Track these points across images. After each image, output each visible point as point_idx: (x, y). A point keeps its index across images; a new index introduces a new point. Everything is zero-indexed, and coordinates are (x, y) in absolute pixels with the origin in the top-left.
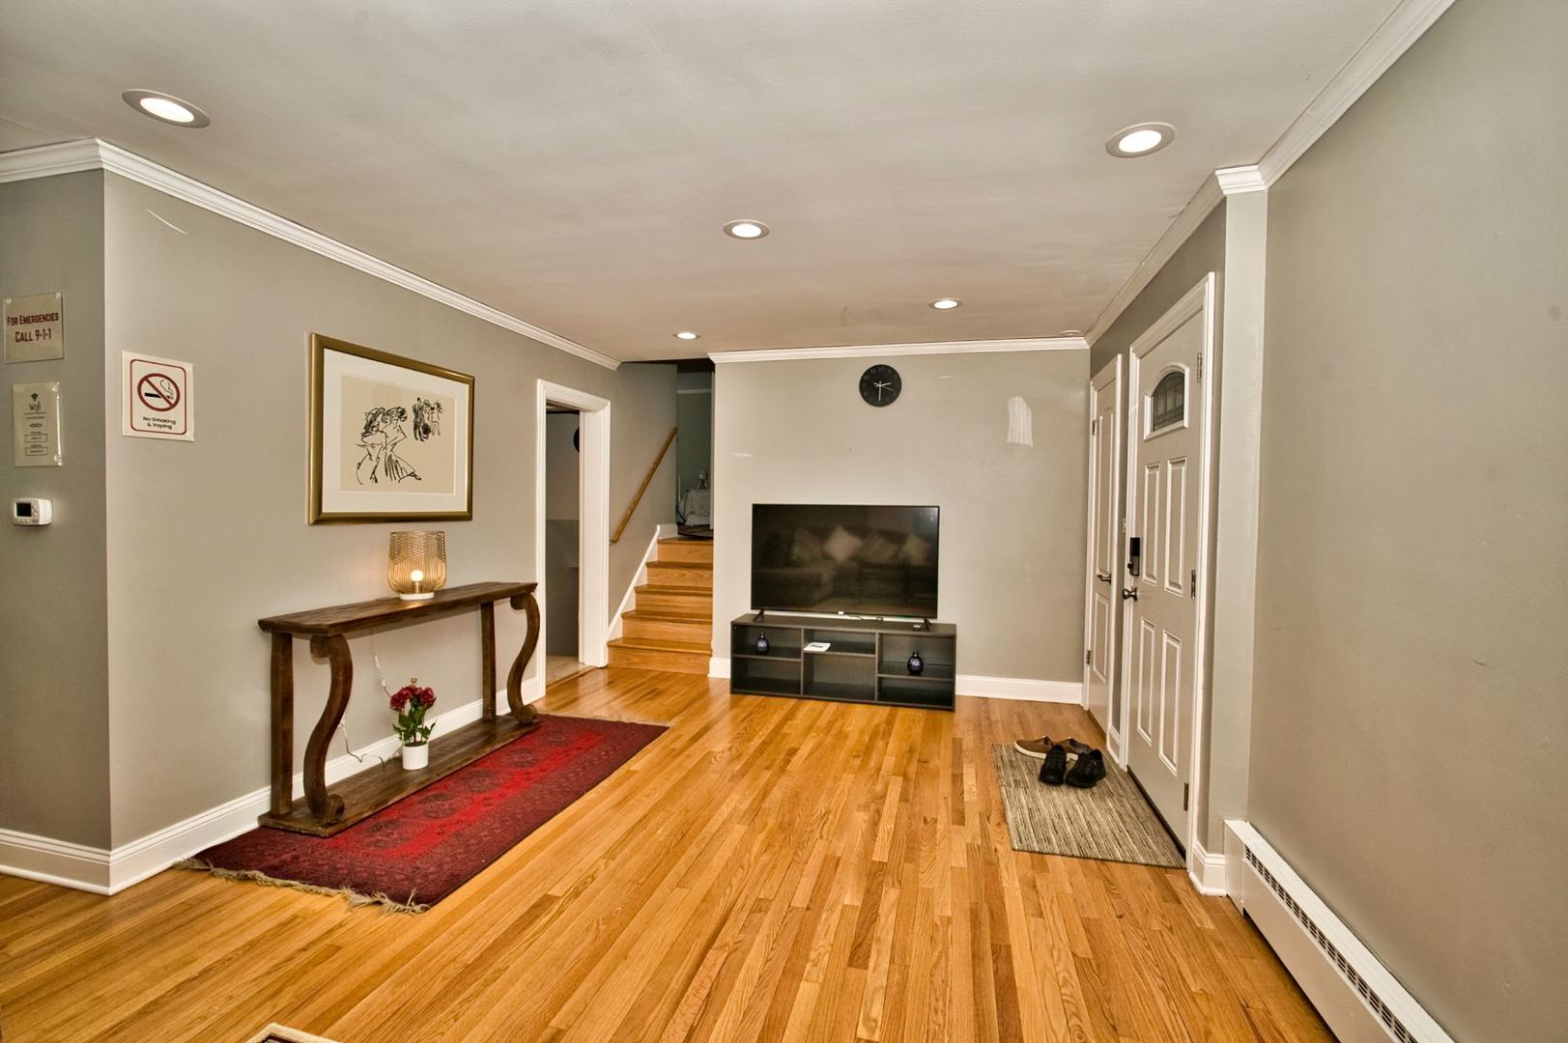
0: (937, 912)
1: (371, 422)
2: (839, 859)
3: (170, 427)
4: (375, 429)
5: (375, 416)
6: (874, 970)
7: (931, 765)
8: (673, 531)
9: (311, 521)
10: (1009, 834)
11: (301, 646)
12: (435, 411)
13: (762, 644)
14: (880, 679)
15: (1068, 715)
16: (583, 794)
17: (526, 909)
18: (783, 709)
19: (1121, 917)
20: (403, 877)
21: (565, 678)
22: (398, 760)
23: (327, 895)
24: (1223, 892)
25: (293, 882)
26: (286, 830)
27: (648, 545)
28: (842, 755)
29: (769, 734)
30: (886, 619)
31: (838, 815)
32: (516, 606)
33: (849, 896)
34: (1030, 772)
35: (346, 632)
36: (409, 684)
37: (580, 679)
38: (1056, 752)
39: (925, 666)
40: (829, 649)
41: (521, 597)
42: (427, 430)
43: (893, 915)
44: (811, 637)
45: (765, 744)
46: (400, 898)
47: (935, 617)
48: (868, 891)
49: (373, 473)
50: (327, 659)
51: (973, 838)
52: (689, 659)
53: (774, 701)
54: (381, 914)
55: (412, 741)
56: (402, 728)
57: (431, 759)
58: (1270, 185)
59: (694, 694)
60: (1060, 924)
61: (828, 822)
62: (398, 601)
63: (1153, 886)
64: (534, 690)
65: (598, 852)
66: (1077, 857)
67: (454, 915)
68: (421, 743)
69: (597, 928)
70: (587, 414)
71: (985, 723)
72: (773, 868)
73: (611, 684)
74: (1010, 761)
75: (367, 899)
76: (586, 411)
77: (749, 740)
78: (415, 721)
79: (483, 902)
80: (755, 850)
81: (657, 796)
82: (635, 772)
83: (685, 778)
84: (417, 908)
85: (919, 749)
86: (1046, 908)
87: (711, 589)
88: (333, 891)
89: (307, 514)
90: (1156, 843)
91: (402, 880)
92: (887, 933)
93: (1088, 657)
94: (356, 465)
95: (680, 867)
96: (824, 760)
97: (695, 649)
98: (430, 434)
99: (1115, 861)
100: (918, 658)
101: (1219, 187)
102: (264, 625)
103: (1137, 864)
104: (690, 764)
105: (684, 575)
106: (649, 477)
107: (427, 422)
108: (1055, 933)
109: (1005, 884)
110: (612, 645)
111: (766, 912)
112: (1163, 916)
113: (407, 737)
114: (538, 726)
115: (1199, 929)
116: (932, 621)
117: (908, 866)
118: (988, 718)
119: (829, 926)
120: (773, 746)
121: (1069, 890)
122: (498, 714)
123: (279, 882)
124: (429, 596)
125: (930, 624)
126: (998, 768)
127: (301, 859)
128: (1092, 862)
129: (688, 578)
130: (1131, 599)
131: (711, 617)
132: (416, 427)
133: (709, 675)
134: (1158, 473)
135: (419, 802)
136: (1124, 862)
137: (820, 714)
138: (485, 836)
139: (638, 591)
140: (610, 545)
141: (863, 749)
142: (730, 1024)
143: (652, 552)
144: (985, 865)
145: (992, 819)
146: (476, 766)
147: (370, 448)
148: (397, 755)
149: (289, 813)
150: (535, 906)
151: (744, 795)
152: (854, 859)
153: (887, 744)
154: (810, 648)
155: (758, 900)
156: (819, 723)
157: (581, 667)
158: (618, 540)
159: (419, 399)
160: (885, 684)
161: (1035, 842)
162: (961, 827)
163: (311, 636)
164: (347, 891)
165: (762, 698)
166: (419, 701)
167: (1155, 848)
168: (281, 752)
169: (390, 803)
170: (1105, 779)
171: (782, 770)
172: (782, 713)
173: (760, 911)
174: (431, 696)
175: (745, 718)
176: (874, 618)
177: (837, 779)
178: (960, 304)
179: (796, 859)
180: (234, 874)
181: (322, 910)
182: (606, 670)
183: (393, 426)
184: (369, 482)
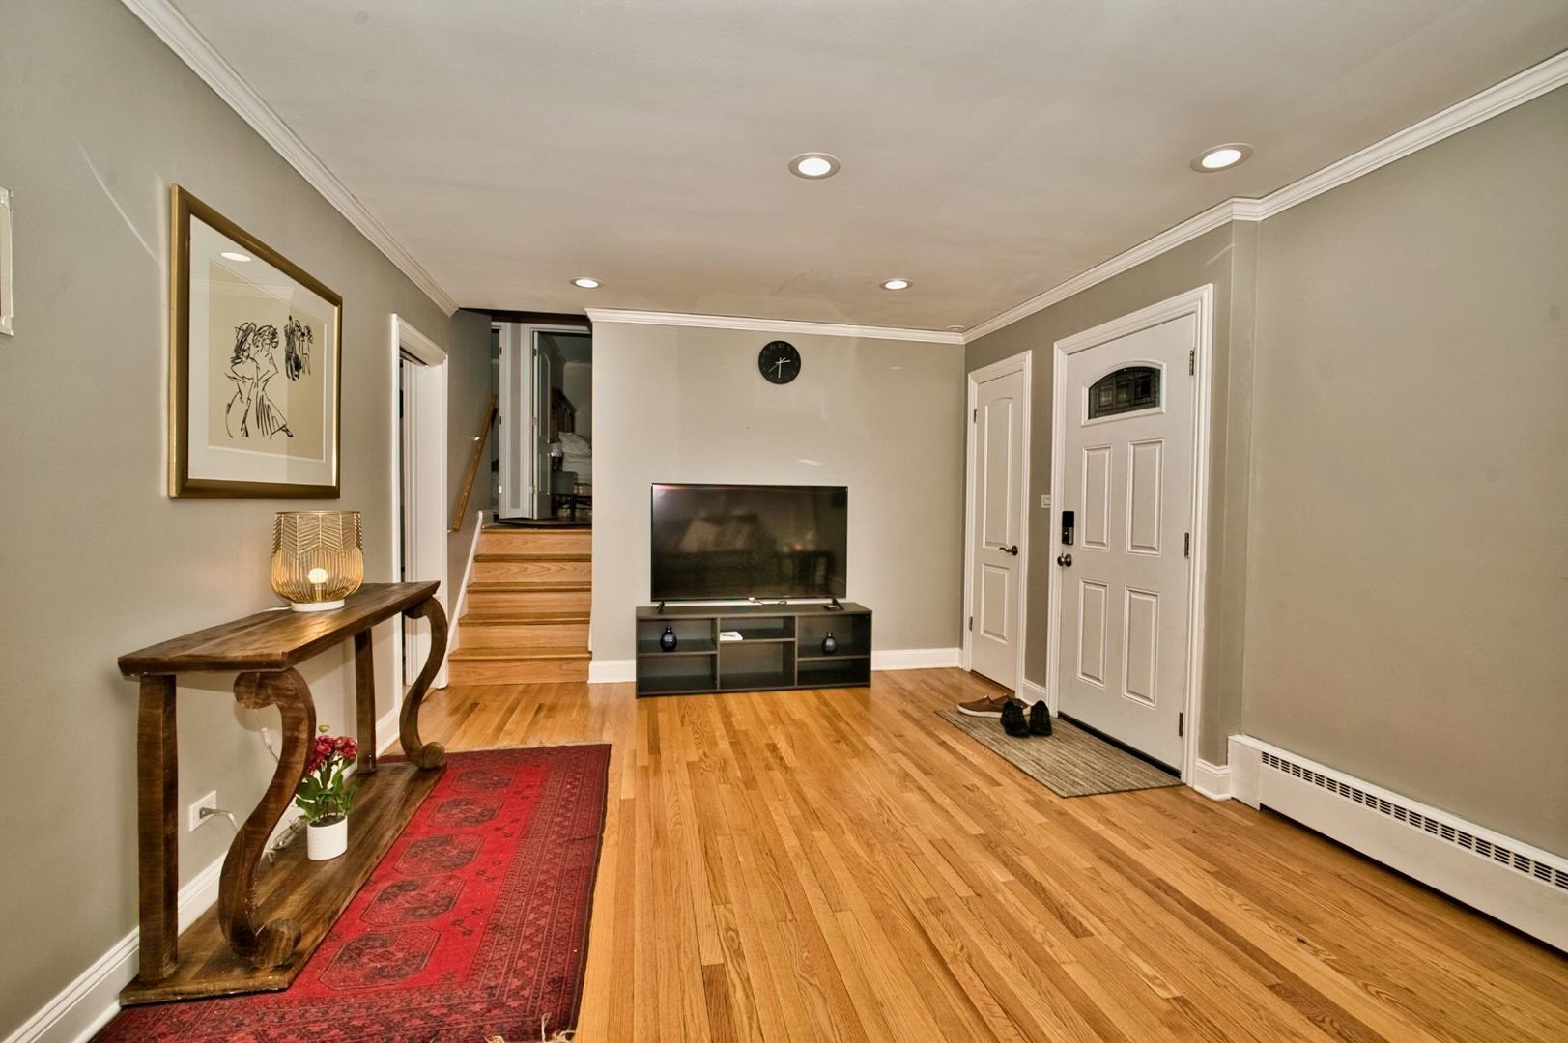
0: (1078, 866)
1: (242, 343)
2: (943, 839)
4: (246, 354)
5: (246, 333)
6: (1099, 933)
7: (910, 738)
9: (173, 494)
10: (1045, 785)
12: (306, 338)
13: (667, 639)
17: (704, 990)
18: (711, 707)
19: (1195, 832)
24: (1229, 796)
26: (191, 1000)
27: (474, 536)
28: (822, 742)
29: (729, 735)
30: (790, 602)
31: (893, 801)
33: (997, 873)
40: (743, 638)
41: (423, 600)
42: (298, 365)
43: (1052, 880)
45: (736, 744)
47: (844, 595)
48: (1004, 863)
49: (244, 422)
50: (269, 706)
51: (1023, 794)
53: (696, 699)
58: (1264, 218)
60: (1169, 850)
61: (892, 808)
65: (703, 898)
66: (1111, 793)
68: (339, 819)
69: (810, 983)
72: (900, 865)
77: (716, 744)
80: (861, 852)
81: (692, 822)
83: (697, 797)
86: (1144, 840)
87: (590, 584)
92: (1068, 897)
93: (971, 623)
94: (225, 408)
95: (810, 888)
96: (813, 750)
97: (567, 653)
98: (301, 371)
99: (1138, 789)
100: (831, 638)
101: (1230, 213)
102: (128, 665)
103: (1154, 787)
104: (684, 779)
105: (526, 569)
107: (299, 354)
108: (1173, 857)
110: (453, 660)
111: (948, 910)
112: (1217, 824)
114: (446, 769)
115: (1244, 826)
116: (840, 601)
117: (1007, 832)
119: (1015, 904)
120: (746, 745)
121: (1138, 820)
125: (840, 604)
126: (966, 731)
128: (1125, 793)
130: (1064, 564)
131: (587, 615)
132: (287, 359)
133: (589, 681)
134: (1107, 454)
136: (1145, 789)
138: (537, 919)
139: (469, 588)
141: (834, 733)
143: (476, 543)
145: (1016, 775)
147: (240, 383)
149: (178, 971)
150: (707, 984)
151: (781, 800)
152: (957, 837)
153: (849, 725)
154: (725, 638)
155: (927, 901)
156: (763, 716)
158: (459, 528)
159: (290, 318)
161: (1071, 787)
162: (1002, 787)
172: (715, 711)
173: (941, 910)
174: (353, 748)
177: (847, 766)
178: (910, 285)
182: (447, 691)
183: (264, 353)
184: (239, 434)
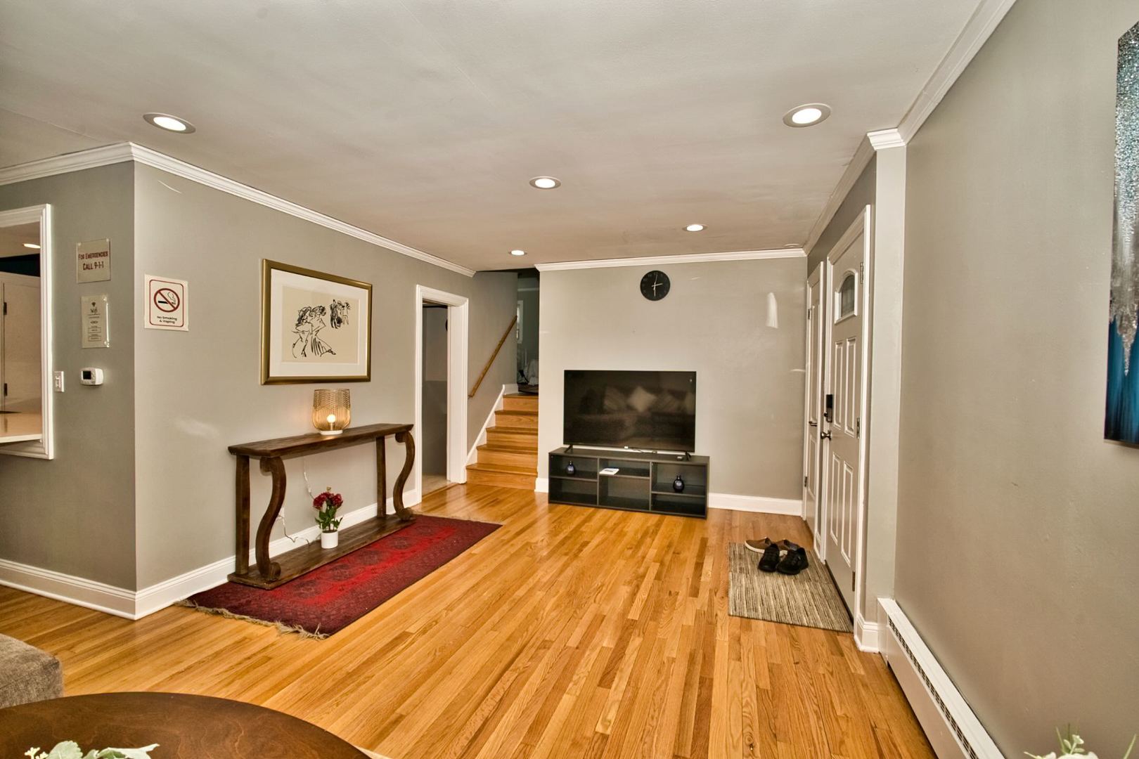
0: (666, 654)
1: (302, 316)
2: (605, 616)
3: (174, 323)
4: (305, 321)
5: (305, 312)
6: (615, 689)
7: (682, 556)
8: (514, 389)
9: (263, 383)
10: (728, 605)
11: (255, 464)
12: (345, 308)
13: (571, 469)
14: (653, 495)
15: (790, 523)
16: (438, 568)
17: (390, 640)
18: (583, 515)
19: (797, 663)
20: (314, 616)
21: (436, 491)
22: (319, 542)
23: (266, 626)
24: (876, 650)
25: (246, 617)
26: (245, 584)
27: (497, 398)
28: (619, 547)
29: (572, 531)
30: (659, 452)
31: (609, 587)
32: (399, 439)
33: (607, 641)
34: (753, 562)
35: (282, 455)
36: (325, 491)
37: (448, 491)
38: (772, 549)
39: (685, 486)
40: (617, 473)
41: (403, 433)
42: (340, 321)
43: (634, 656)
44: (605, 464)
45: (567, 538)
46: (311, 630)
47: (693, 451)
48: (620, 639)
49: (304, 350)
50: (270, 473)
51: (701, 607)
52: (522, 479)
53: (578, 509)
54: (298, 639)
55: (328, 529)
56: (321, 521)
57: (340, 542)
58: (907, 142)
59: (523, 503)
60: (752, 666)
61: (602, 592)
62: (319, 435)
63: (826, 644)
64: (413, 498)
65: (442, 606)
66: (774, 622)
67: (344, 641)
68: (334, 531)
69: (435, 654)
70: (453, 308)
71: (727, 528)
72: (558, 621)
73: (468, 495)
74: (740, 555)
75: (290, 629)
76: (451, 306)
77: (556, 535)
78: (329, 516)
79: (363, 635)
80: (548, 608)
81: (486, 572)
82: (475, 554)
83: (507, 560)
84: (321, 636)
85: (675, 544)
86: (744, 654)
87: (537, 430)
88: (269, 624)
89: (260, 378)
90: (835, 615)
91: (314, 618)
92: (629, 667)
93: (806, 482)
94: (292, 346)
95: (496, 617)
96: (606, 550)
97: (527, 472)
98: (342, 324)
99: (802, 626)
100: (680, 480)
101: (871, 145)
102: (232, 450)
103: (817, 628)
104: (512, 550)
105: (521, 420)
106: (497, 351)
107: (339, 315)
108: (747, 672)
109: (718, 638)
110: (469, 469)
111: (549, 648)
112: (828, 665)
113: (324, 527)
114: (413, 522)
115: (852, 674)
116: (691, 454)
117: (652, 623)
118: (730, 524)
119: (589, 660)
120: (572, 539)
121: (763, 643)
122: (387, 513)
123: (237, 616)
124: (340, 432)
125: (690, 456)
126: (730, 560)
127: (252, 603)
128: (785, 626)
129: (523, 422)
130: (827, 439)
131: (537, 449)
132: (332, 319)
133: (535, 491)
134: (842, 348)
135: (331, 570)
136: (808, 627)
137: (610, 517)
138: (370, 593)
139: (489, 431)
140: (468, 399)
141: (635, 543)
142: (512, 718)
143: (499, 404)
144: (707, 624)
145: (717, 594)
146: (370, 547)
147: (301, 334)
148: (319, 538)
149: (247, 573)
150: (396, 639)
151: (546, 572)
152: (614, 617)
153: (653, 540)
154: (604, 472)
155: (544, 641)
156: (607, 525)
157: (448, 483)
158: (474, 395)
159: (334, 301)
160: (659, 499)
161: (746, 610)
162: (695, 598)
163: (260, 457)
164: (279, 624)
165: (569, 507)
166: (332, 503)
167: (833, 618)
168: (242, 533)
169: (311, 570)
170: (807, 569)
171: (576, 556)
172: (582, 518)
173: (545, 648)
174: (340, 500)
175: (555, 521)
176: (651, 451)
177: (613, 563)
178: (705, 228)
179: (575, 615)
180: (210, 610)
181: (261, 635)
182: (465, 486)
183: (316, 319)
184: (301, 357)
